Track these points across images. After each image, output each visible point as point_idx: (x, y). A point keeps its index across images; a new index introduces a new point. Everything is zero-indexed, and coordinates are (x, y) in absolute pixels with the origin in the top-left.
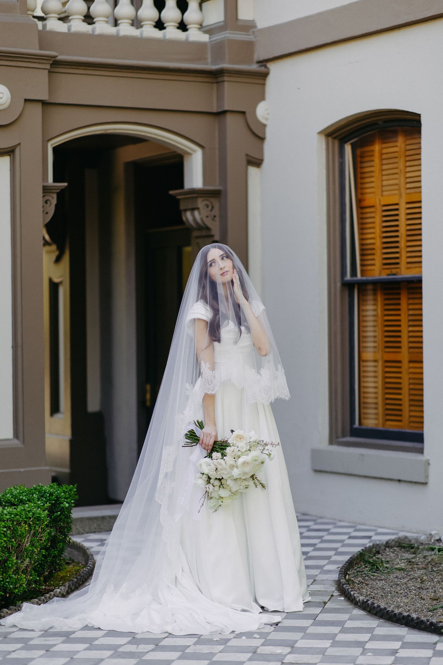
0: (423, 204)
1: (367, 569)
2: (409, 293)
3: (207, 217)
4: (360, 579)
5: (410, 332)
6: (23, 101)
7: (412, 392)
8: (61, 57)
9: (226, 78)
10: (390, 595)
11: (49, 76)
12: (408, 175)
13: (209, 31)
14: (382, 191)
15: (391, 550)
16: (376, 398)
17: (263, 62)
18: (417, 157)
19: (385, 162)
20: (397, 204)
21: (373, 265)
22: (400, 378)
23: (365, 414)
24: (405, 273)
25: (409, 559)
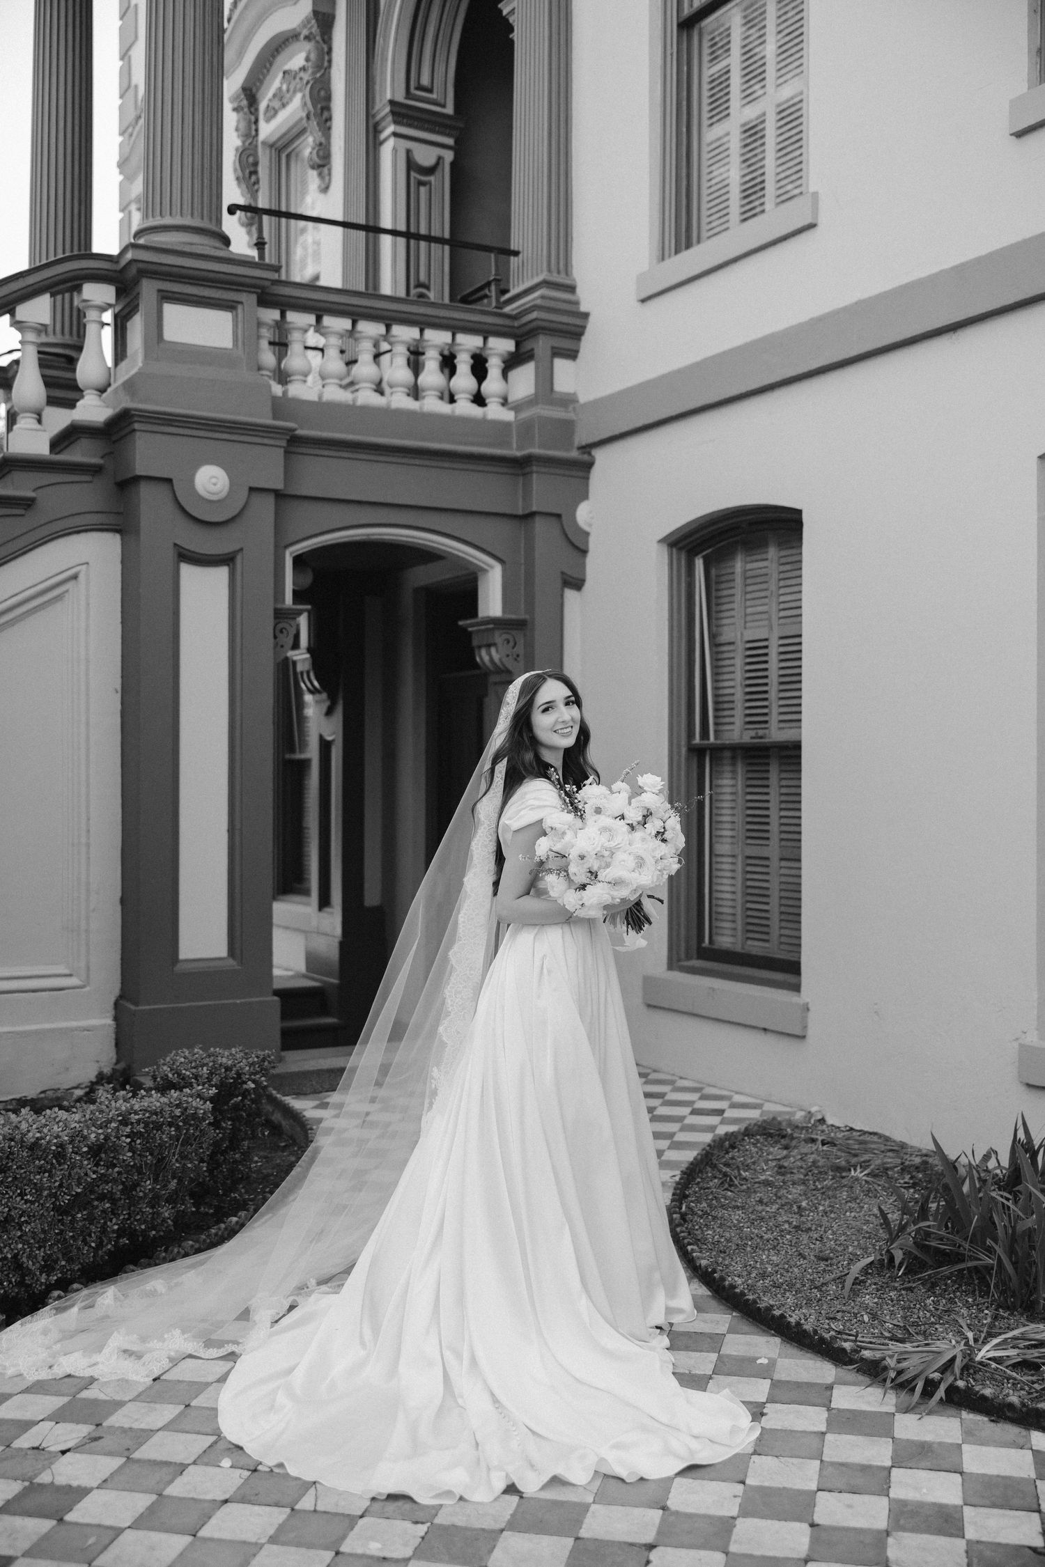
0: (804, 640)
1: (716, 1181)
2: (781, 764)
3: (508, 656)
4: (704, 1204)
5: (781, 817)
6: (246, 492)
7: (784, 902)
8: (300, 432)
9: (535, 468)
10: (749, 1243)
11: (286, 457)
12: (782, 599)
13: (517, 408)
14: (746, 622)
15: (752, 1140)
17: (588, 448)
18: (796, 566)
19: (749, 581)
20: (766, 640)
21: (733, 723)
22: (767, 881)
23: (717, 927)
24: (777, 734)
25: (779, 1160)
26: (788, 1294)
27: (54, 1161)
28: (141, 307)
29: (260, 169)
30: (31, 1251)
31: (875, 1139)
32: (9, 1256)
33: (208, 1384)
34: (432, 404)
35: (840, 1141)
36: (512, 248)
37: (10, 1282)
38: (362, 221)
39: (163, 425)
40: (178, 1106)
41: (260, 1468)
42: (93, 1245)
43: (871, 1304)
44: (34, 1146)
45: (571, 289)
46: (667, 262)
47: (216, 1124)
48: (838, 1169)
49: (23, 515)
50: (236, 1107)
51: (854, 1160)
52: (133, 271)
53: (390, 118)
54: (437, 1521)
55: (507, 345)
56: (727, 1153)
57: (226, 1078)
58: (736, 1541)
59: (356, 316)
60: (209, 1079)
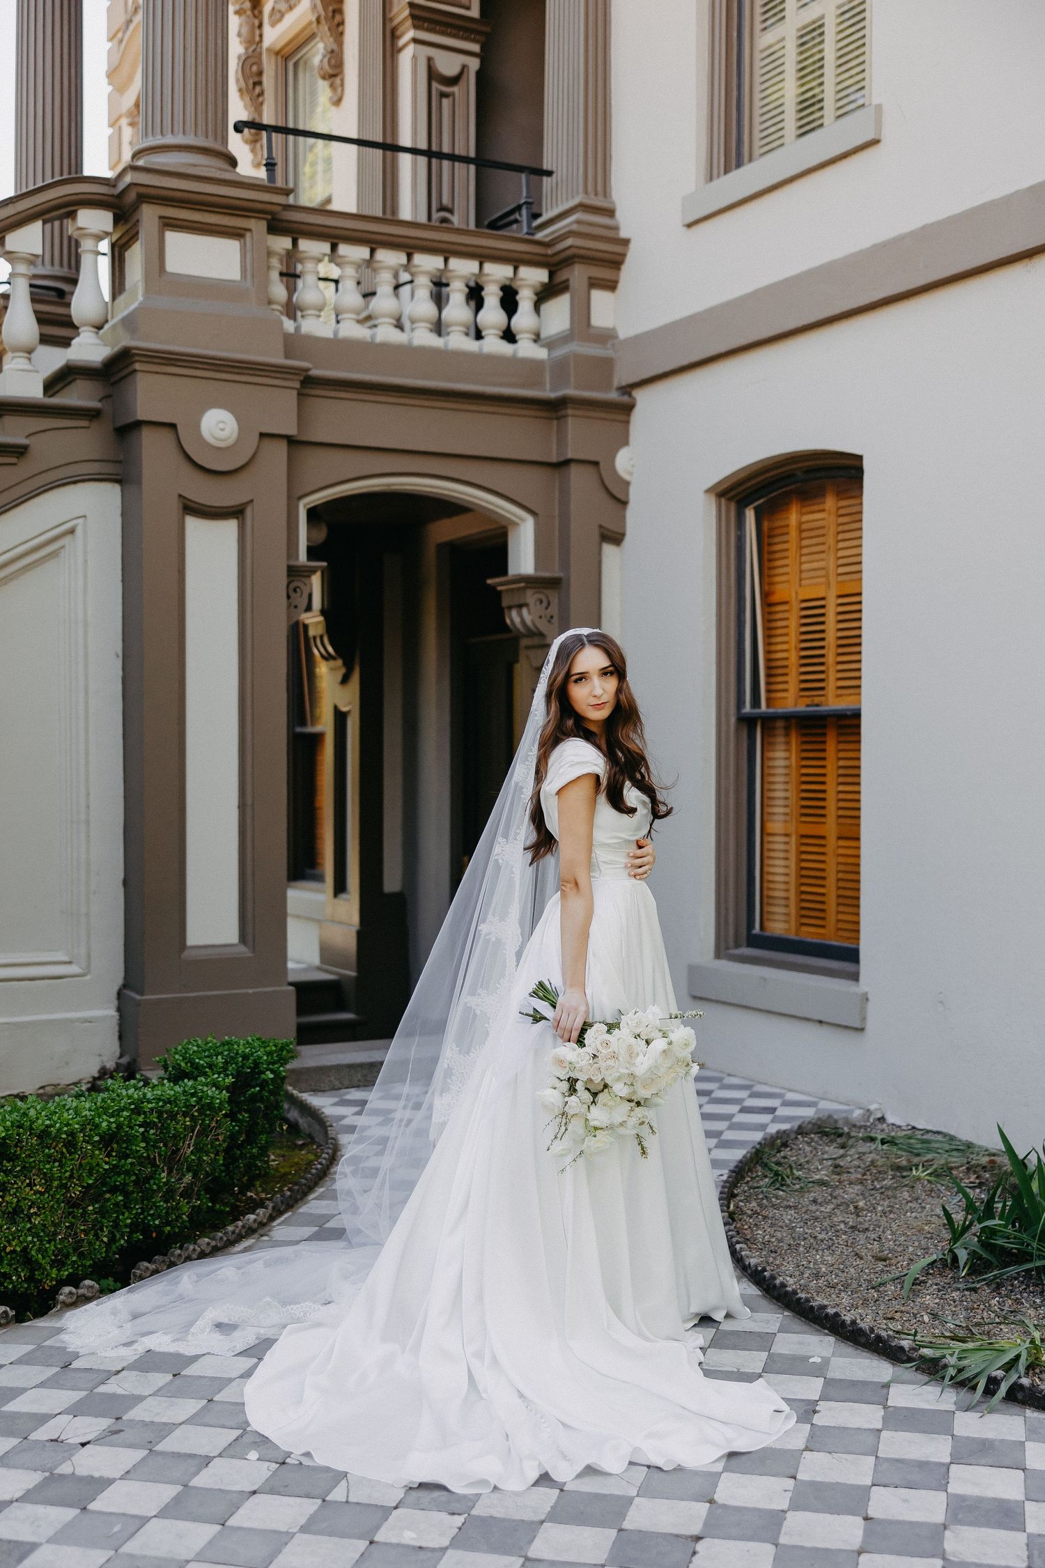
0: (864, 598)
1: (767, 1180)
2: (840, 734)
3: (541, 617)
4: (754, 1204)
5: (839, 792)
6: (258, 435)
7: (841, 884)
8: (315, 372)
9: (570, 412)
10: (802, 1243)
11: (299, 400)
12: (841, 554)
13: (550, 345)
14: (801, 580)
15: (806, 1139)
16: (787, 890)
17: (628, 389)
18: (856, 517)
19: (805, 535)
20: (823, 599)
21: (786, 690)
22: (823, 862)
23: (769, 913)
24: (834, 702)
25: (835, 1159)
26: (843, 1294)
27: (64, 1150)
28: (141, 235)
29: (265, 79)
30: (41, 1244)
31: (940, 1138)
32: (18, 1249)
33: (230, 1380)
34: (458, 341)
35: (901, 1141)
36: (545, 167)
37: (19, 1277)
38: (379, 139)
39: (165, 364)
40: (193, 1095)
41: (288, 1460)
42: (105, 1239)
43: (932, 1305)
44: (44, 1134)
45: (610, 213)
46: (716, 182)
47: (231, 1116)
48: (899, 1168)
49: (15, 464)
50: (254, 1099)
51: (916, 1160)
52: (132, 196)
53: (409, 22)
54: (474, 1512)
55: (541, 275)
56: (779, 1151)
57: (242, 1067)
58: (785, 1534)
59: (374, 243)
60: (225, 1069)
